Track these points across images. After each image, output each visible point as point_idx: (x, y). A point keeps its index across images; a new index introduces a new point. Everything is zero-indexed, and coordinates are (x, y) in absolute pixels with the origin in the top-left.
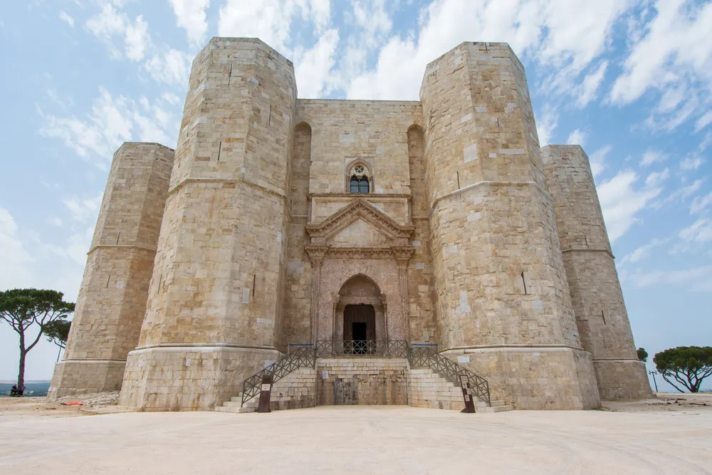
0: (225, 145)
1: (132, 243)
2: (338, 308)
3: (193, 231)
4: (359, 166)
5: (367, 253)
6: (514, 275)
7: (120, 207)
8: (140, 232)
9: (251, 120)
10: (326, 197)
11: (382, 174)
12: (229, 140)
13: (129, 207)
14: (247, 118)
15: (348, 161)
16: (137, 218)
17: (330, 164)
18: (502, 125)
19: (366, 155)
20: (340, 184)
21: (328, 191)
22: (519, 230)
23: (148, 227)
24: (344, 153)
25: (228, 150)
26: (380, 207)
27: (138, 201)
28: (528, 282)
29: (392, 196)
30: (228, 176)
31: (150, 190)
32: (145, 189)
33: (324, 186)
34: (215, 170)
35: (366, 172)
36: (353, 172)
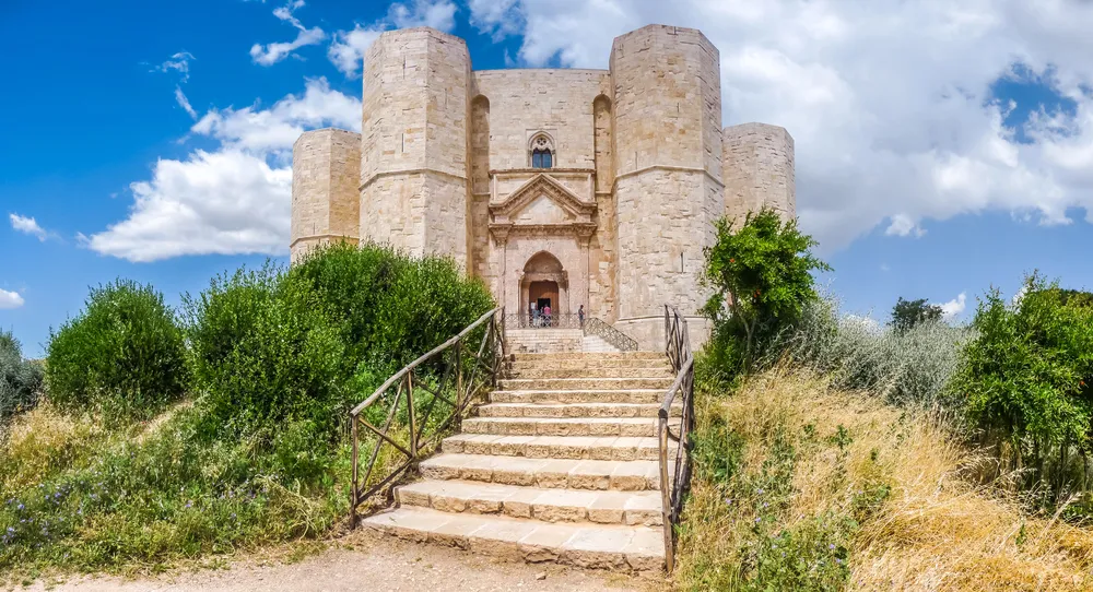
0: (406, 136)
1: (325, 232)
2: (523, 284)
3: (389, 221)
4: (541, 138)
5: (550, 230)
6: (675, 255)
7: (309, 198)
8: (331, 221)
9: (429, 108)
10: (509, 174)
11: (566, 146)
12: (409, 131)
13: (318, 196)
14: (425, 107)
15: (530, 133)
16: (326, 206)
17: (511, 138)
18: (681, 110)
19: (549, 127)
20: (521, 160)
21: (509, 167)
22: (685, 213)
23: (336, 214)
24: (524, 126)
25: (411, 141)
26: (562, 183)
27: (324, 190)
28: (685, 262)
29: (574, 170)
30: (413, 167)
31: (332, 177)
32: (328, 177)
33: (505, 161)
34: (401, 161)
35: (548, 145)
36: (536, 145)
